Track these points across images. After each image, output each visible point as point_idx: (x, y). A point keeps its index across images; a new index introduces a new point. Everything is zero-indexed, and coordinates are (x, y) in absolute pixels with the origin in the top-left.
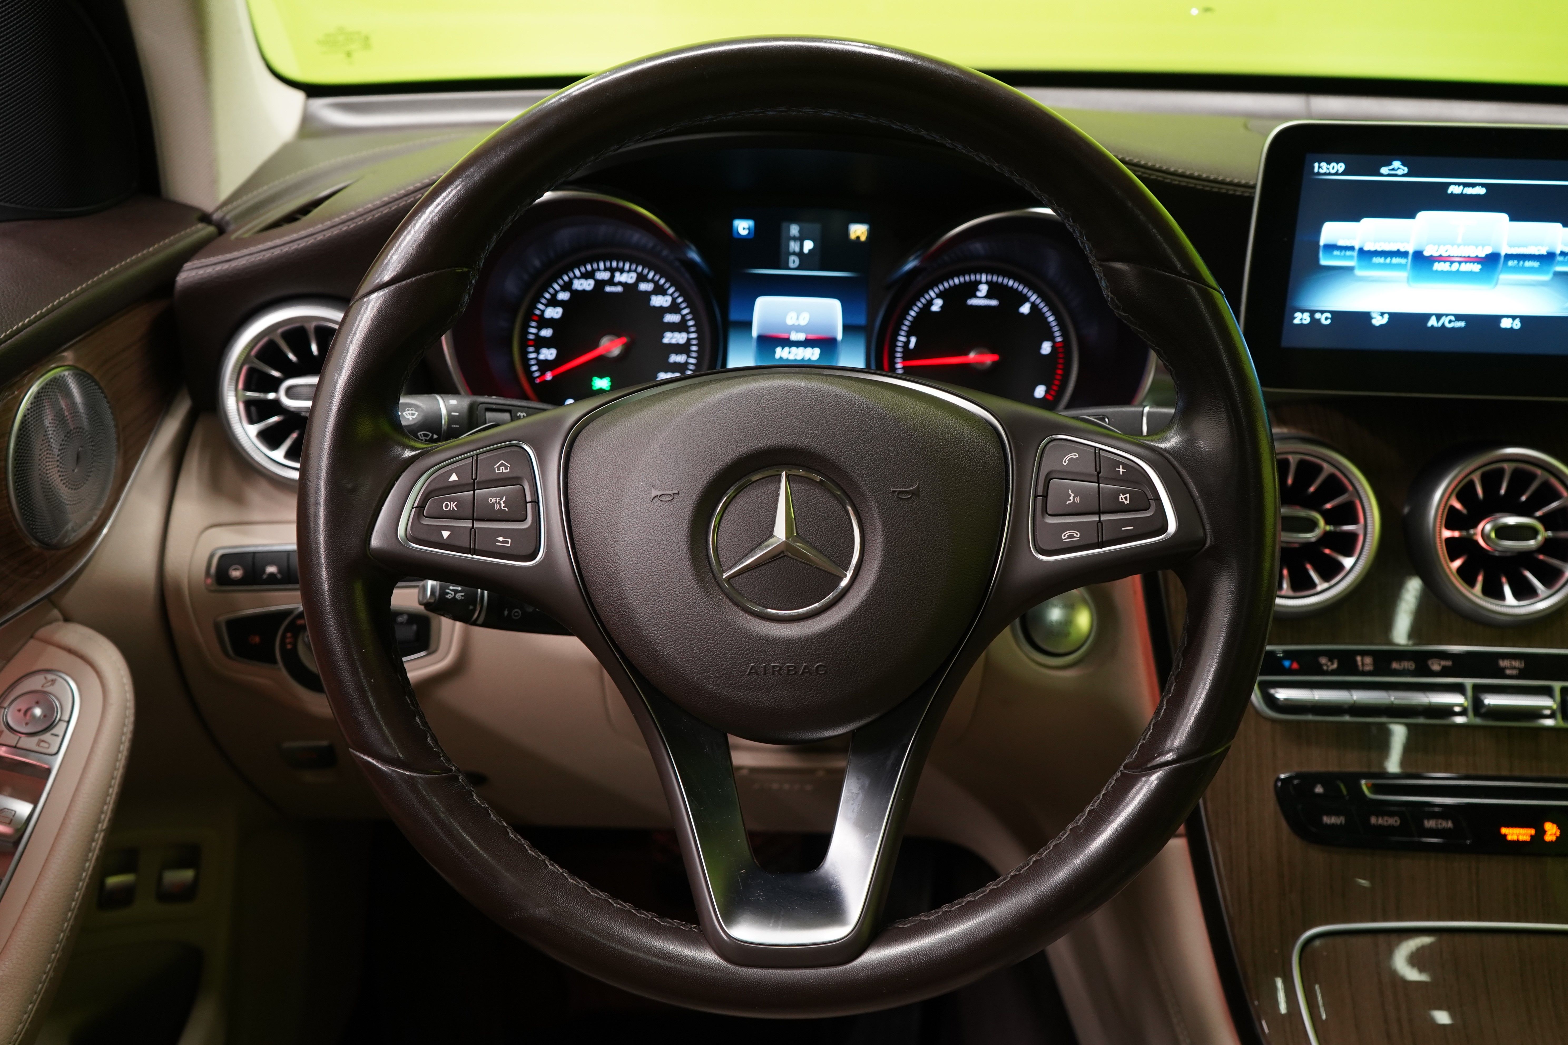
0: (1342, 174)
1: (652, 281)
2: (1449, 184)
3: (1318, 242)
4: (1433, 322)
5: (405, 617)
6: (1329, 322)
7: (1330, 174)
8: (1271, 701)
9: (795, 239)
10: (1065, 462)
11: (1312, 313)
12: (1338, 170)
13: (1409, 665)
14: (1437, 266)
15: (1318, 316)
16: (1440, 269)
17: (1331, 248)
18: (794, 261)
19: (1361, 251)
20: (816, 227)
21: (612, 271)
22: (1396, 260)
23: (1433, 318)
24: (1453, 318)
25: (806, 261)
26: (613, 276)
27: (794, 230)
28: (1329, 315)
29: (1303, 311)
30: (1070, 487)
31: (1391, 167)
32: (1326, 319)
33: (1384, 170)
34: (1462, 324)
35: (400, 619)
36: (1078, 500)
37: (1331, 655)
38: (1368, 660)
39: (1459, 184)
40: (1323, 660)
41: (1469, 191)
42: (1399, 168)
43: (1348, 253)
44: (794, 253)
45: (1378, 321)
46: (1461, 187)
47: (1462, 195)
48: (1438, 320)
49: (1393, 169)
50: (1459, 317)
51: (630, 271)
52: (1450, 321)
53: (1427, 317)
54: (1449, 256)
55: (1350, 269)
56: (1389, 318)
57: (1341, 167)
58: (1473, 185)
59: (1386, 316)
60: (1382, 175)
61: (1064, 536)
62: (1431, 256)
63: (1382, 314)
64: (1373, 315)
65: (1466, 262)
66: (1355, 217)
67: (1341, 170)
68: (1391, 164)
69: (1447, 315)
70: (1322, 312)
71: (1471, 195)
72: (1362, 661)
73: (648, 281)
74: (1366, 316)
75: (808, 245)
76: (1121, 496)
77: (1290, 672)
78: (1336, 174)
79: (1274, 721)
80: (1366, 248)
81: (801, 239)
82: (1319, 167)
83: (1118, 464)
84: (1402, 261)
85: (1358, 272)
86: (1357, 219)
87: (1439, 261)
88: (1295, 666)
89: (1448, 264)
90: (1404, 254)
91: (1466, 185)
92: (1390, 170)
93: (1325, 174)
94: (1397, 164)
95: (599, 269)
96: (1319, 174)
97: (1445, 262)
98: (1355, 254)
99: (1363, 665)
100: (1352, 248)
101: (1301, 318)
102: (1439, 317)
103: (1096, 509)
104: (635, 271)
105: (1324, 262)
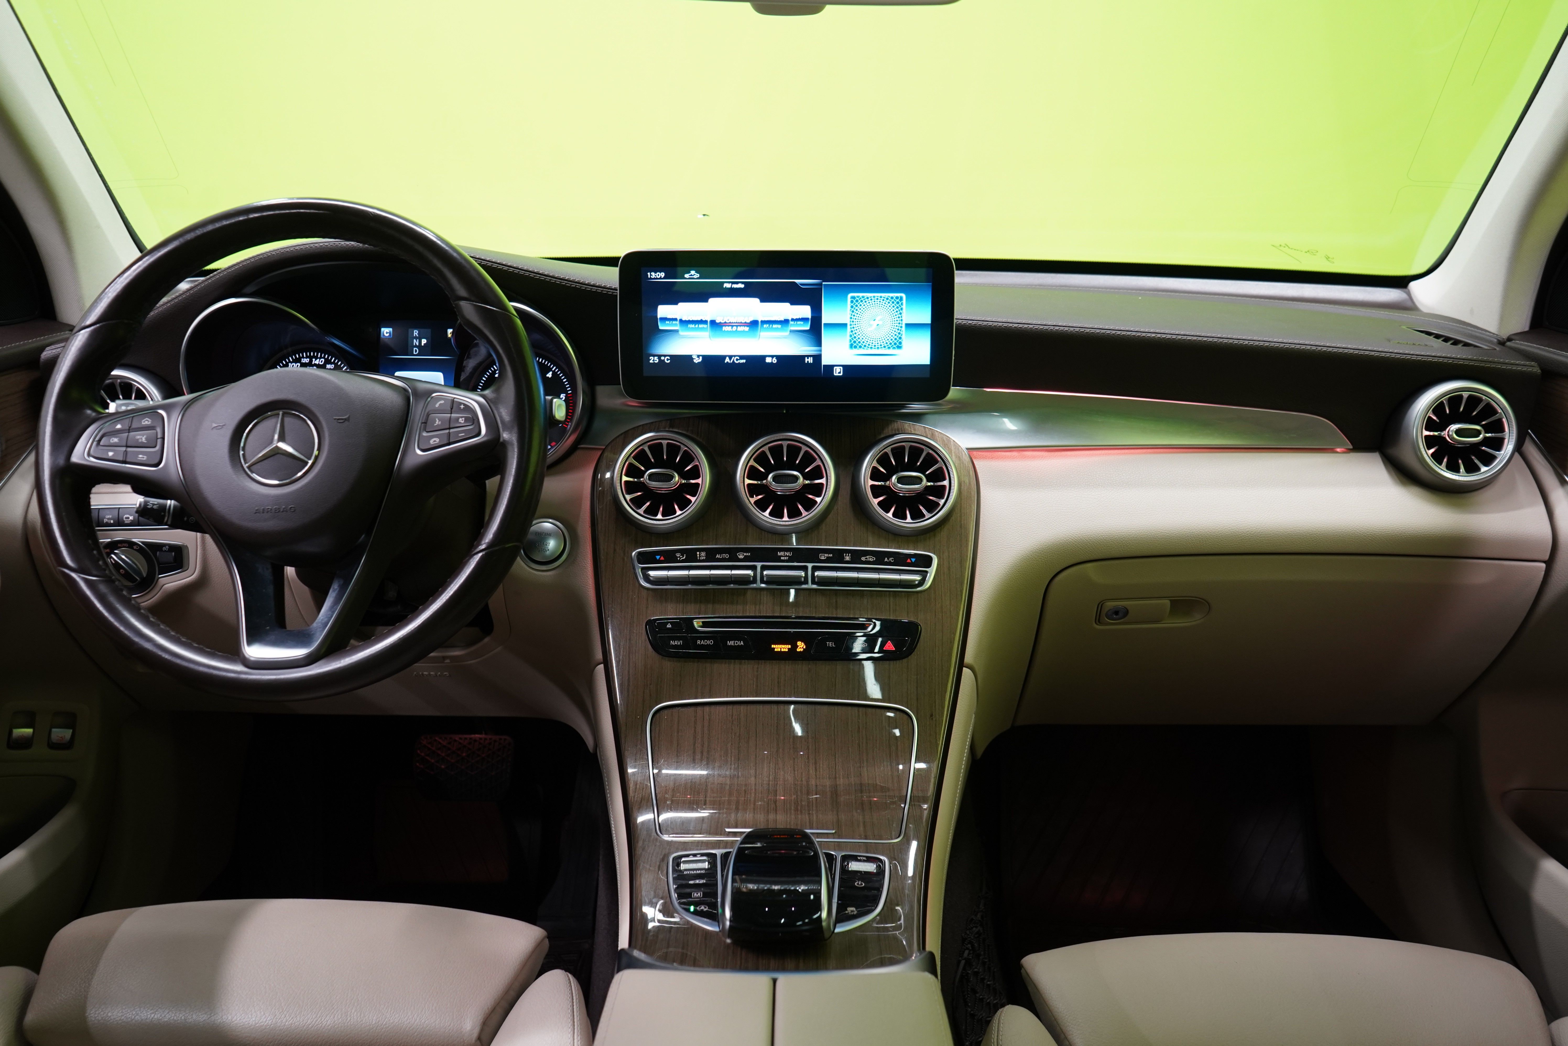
0: (663, 278)
1: (334, 363)
2: (724, 282)
3: (657, 316)
4: (727, 360)
5: (167, 547)
6: (669, 361)
7: (657, 279)
8: (647, 578)
9: (416, 338)
10: (437, 406)
11: (659, 356)
12: (661, 276)
13: (727, 556)
14: (725, 328)
15: (662, 358)
16: (726, 330)
17: (664, 319)
18: (416, 351)
19: (681, 321)
20: (428, 331)
21: (311, 358)
22: (701, 326)
23: (727, 358)
24: (738, 358)
25: (422, 350)
26: (311, 361)
27: (416, 333)
28: (669, 358)
29: (654, 356)
30: (437, 417)
31: (690, 274)
32: (668, 360)
33: (687, 276)
34: (744, 361)
35: (164, 549)
36: (440, 423)
37: (682, 551)
38: (703, 554)
39: (729, 282)
40: (678, 555)
41: (735, 286)
42: (694, 275)
43: (674, 322)
44: (416, 346)
45: (697, 360)
46: (731, 284)
47: (731, 288)
48: (730, 360)
49: (691, 275)
50: (742, 357)
51: (321, 358)
52: (737, 360)
53: (724, 357)
54: (730, 323)
55: (677, 331)
56: (702, 358)
57: (663, 275)
58: (737, 283)
59: (701, 357)
60: (686, 278)
61: (432, 442)
62: (720, 323)
63: (698, 356)
64: (694, 357)
65: (740, 326)
66: (675, 302)
67: (663, 276)
68: (690, 273)
69: (735, 356)
70: (665, 356)
71: (737, 288)
72: (700, 554)
73: (331, 363)
74: (689, 358)
75: (424, 341)
76: (461, 419)
77: (659, 562)
78: (661, 278)
79: (648, 589)
80: (683, 319)
81: (420, 338)
82: (651, 275)
83: (461, 404)
84: (705, 326)
85: (681, 333)
86: (676, 304)
87: (725, 326)
88: (662, 558)
89: (730, 327)
90: (705, 322)
91: (733, 283)
92: (690, 276)
93: (654, 279)
94: (693, 272)
95: (303, 357)
96: (651, 278)
97: (729, 326)
98: (678, 322)
99: (700, 557)
100: (676, 319)
101: (653, 360)
102: (730, 357)
103: (448, 427)
104: (324, 358)
105: (661, 327)
